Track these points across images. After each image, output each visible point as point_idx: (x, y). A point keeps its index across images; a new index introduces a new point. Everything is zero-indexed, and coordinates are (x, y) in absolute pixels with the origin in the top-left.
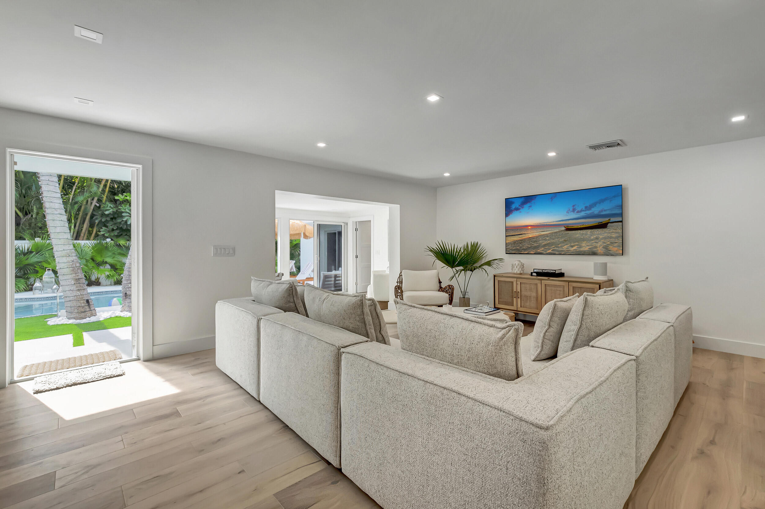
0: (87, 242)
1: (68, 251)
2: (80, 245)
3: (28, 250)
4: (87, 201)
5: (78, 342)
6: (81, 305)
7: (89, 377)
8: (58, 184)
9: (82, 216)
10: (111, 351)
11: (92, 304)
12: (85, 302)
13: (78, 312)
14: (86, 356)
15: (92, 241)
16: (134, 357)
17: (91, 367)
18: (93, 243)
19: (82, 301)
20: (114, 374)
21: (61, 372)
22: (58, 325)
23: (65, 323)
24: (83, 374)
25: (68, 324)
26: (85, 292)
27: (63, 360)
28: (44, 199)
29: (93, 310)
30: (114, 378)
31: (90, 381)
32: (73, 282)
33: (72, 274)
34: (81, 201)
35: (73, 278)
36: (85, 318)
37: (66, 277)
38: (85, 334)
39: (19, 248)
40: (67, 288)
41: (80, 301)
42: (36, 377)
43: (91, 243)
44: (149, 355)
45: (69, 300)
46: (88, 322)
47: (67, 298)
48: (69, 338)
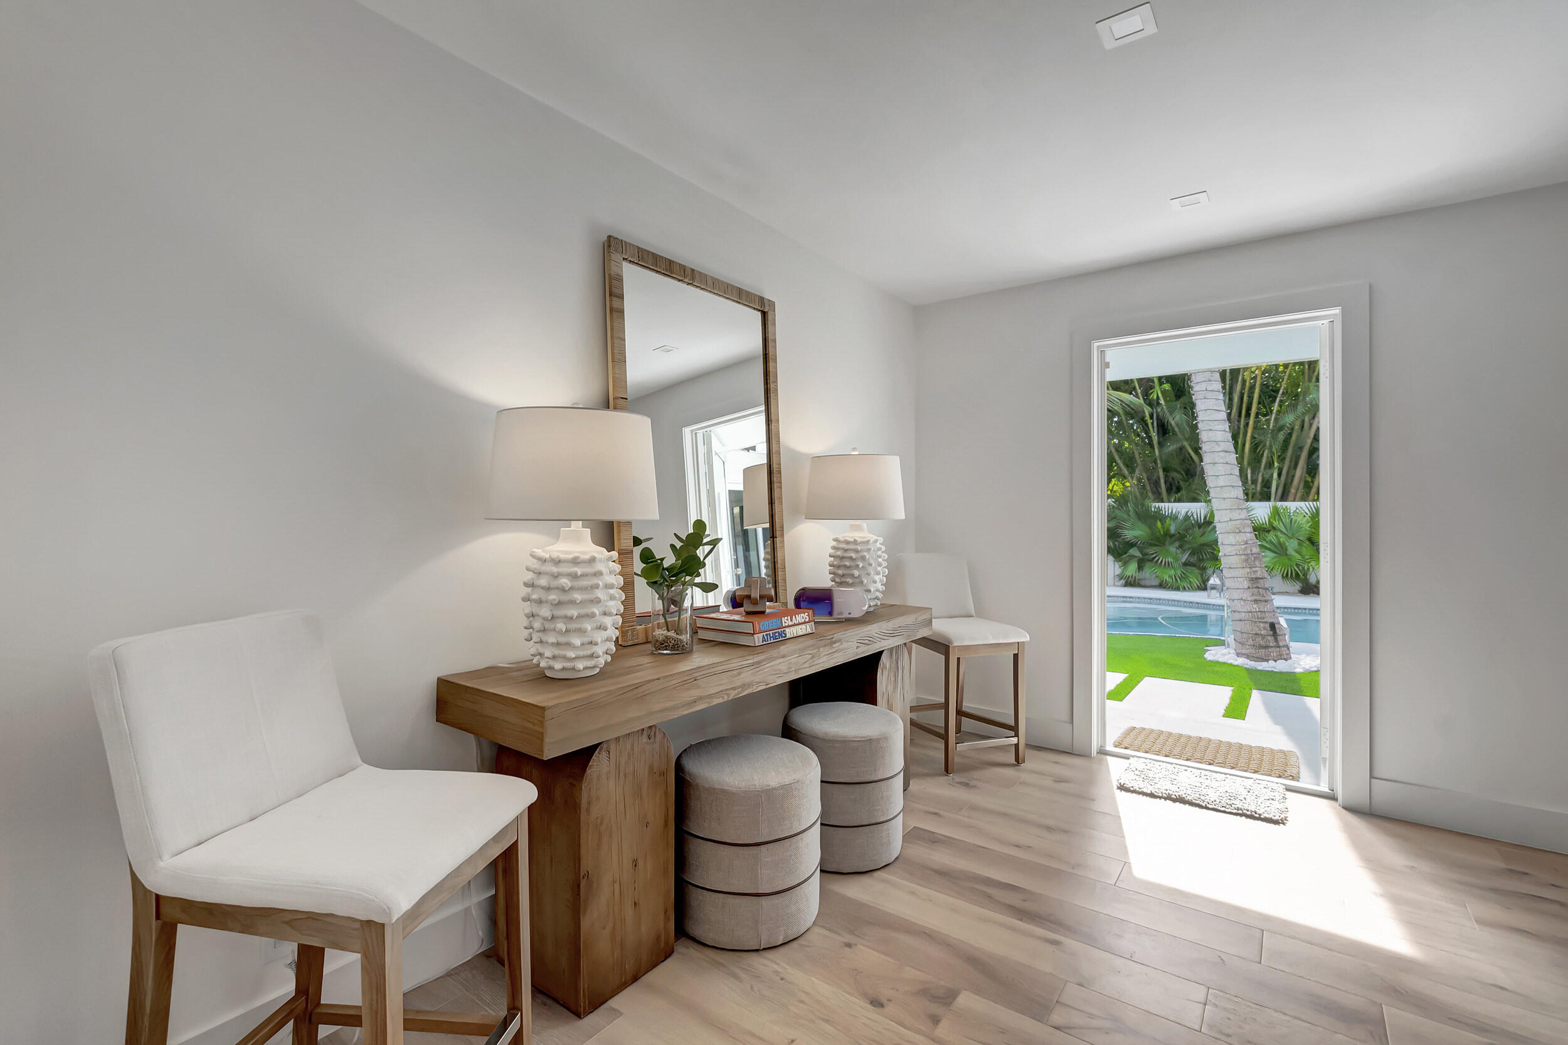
0: (1302, 504)
1: (1238, 522)
2: (1289, 511)
3: (1205, 518)
4: (1303, 421)
5: (1236, 710)
6: (1259, 632)
7: (1212, 796)
8: (1222, 395)
9: (1293, 453)
10: (1282, 751)
11: (1282, 635)
12: (1268, 626)
13: (1254, 645)
14: (1230, 745)
15: (1311, 503)
16: (1324, 788)
17: (1226, 774)
18: (1313, 507)
19: (1262, 625)
20: (1261, 812)
21: (1172, 764)
22: (1218, 662)
23: (1229, 662)
24: (1204, 786)
25: (1234, 666)
26: (1268, 608)
27: (1190, 737)
28: (1200, 426)
29: (1284, 646)
30: (1260, 822)
31: (1210, 806)
32: (1246, 584)
33: (1244, 568)
34: (1290, 424)
35: (1246, 575)
36: (1267, 661)
37: (1234, 573)
38: (1256, 695)
39: (1192, 515)
40: (1236, 595)
41: (1258, 624)
42: (1133, 756)
43: (1309, 507)
44: (1361, 797)
45: (1238, 618)
46: (1270, 669)
47: (1236, 613)
48: (1222, 694)
